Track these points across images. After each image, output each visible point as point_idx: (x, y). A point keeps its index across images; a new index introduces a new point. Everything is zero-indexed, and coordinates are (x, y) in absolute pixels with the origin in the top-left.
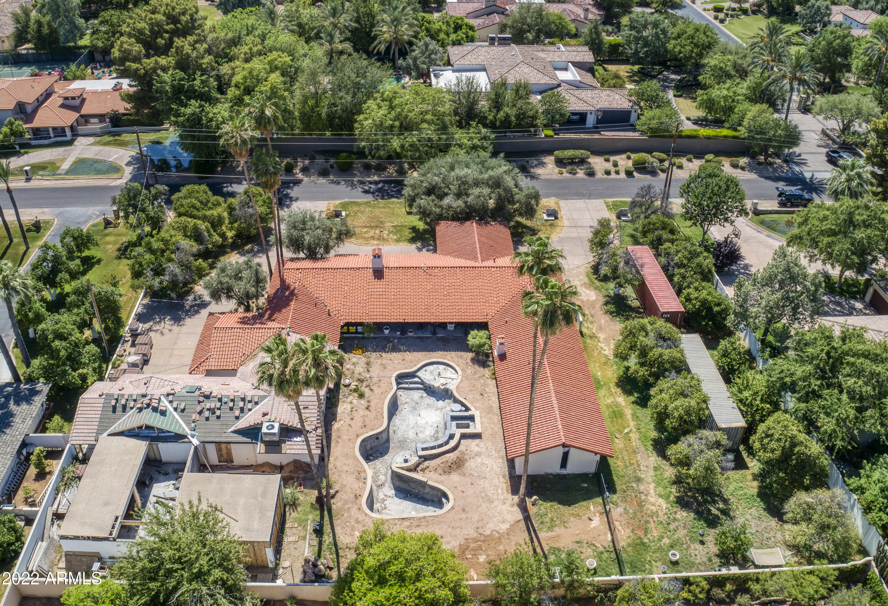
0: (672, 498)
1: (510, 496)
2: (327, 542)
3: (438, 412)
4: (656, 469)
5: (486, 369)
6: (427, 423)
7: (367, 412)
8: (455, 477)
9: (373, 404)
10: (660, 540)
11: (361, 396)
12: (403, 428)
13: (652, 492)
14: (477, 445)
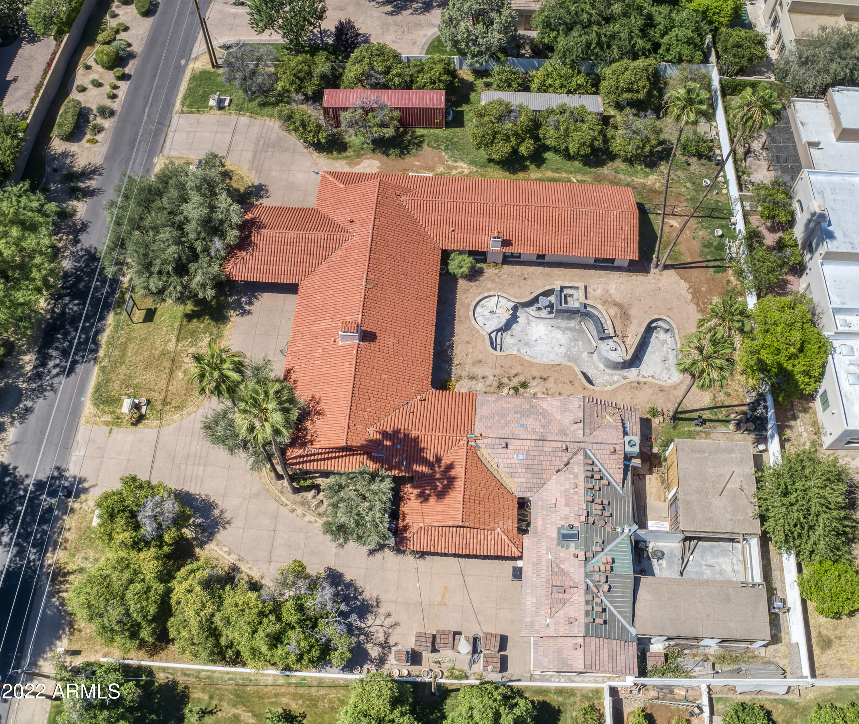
0: (648, 170)
1: (651, 276)
2: (710, 415)
3: (533, 324)
4: (617, 172)
5: (486, 271)
6: (547, 335)
7: (551, 380)
8: (633, 312)
9: (538, 374)
10: (688, 188)
11: (524, 385)
12: (552, 356)
13: (641, 181)
14: (594, 290)
